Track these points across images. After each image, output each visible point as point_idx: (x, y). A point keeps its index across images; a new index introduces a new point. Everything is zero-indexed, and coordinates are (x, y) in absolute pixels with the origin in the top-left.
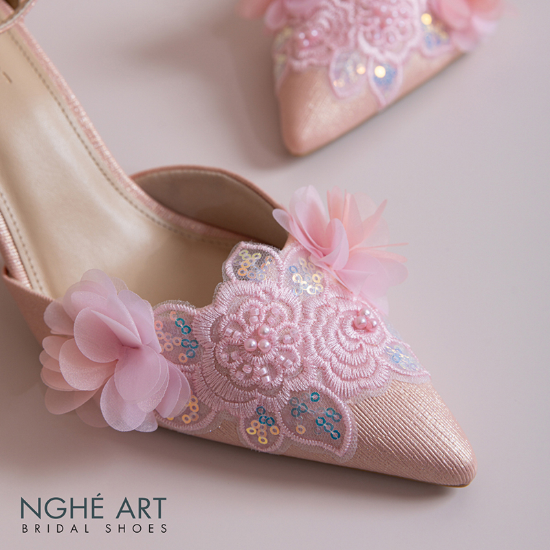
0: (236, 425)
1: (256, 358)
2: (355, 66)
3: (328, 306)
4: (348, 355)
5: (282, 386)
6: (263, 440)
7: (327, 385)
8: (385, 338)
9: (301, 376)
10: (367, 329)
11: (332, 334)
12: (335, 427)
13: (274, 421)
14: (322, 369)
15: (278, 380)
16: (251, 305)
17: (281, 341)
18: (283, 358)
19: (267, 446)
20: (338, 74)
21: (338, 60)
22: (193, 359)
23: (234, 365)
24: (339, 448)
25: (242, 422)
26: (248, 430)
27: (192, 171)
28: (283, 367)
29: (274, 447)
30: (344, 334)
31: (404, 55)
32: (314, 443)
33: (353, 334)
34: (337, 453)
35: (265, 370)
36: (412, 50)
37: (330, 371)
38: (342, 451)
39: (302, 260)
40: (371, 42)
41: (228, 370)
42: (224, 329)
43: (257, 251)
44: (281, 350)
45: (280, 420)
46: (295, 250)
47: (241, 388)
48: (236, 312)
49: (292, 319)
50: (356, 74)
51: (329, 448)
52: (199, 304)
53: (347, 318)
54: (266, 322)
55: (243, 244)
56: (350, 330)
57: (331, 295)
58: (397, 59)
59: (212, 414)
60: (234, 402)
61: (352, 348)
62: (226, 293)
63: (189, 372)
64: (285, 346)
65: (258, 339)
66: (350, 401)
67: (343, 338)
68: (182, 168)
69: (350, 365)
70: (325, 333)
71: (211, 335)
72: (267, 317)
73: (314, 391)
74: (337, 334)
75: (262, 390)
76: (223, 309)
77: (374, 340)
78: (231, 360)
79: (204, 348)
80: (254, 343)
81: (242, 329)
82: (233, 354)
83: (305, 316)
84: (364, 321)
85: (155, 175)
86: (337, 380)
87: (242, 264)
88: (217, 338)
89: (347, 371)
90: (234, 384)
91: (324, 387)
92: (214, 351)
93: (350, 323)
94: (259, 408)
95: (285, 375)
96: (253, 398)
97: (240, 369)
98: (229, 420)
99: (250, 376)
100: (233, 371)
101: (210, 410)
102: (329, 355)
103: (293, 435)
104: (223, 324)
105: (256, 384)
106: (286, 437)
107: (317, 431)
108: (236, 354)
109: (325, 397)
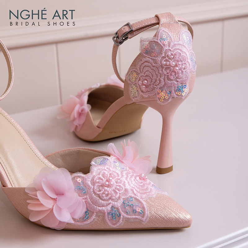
0: (104, 216)
1: (108, 189)
9: (126, 193)
11: (133, 180)
14: (132, 191)
16: (104, 172)
22: (85, 194)
24: (143, 217)
25: (106, 214)
28: (119, 191)
29: (119, 223)
30: (137, 180)
32: (134, 217)
33: (140, 181)
35: (112, 192)
37: (135, 191)
38: (145, 218)
39: (117, 160)
41: (99, 194)
42: (96, 180)
44: (117, 186)
46: (114, 157)
48: (99, 174)
49: (118, 176)
51: (140, 218)
52: (85, 173)
54: (110, 177)
55: (95, 158)
59: (95, 214)
60: (102, 207)
62: (94, 169)
63: (84, 199)
64: (117, 184)
65: (108, 182)
66: (144, 199)
69: (142, 189)
70: (130, 180)
71: (91, 183)
73: (131, 197)
75: (112, 200)
76: (94, 174)
77: (148, 182)
78: (100, 191)
79: (89, 189)
83: (122, 175)
84: (143, 176)
86: (138, 194)
87: (97, 161)
88: (93, 184)
90: (102, 200)
91: (134, 196)
92: (93, 189)
94: (112, 207)
96: (109, 204)
97: (104, 194)
98: (101, 215)
99: (107, 195)
100: (101, 195)
101: (93, 213)
102: (134, 186)
103: (125, 215)
104: (95, 180)
105: (110, 198)
106: (123, 217)
107: (134, 212)
108: (101, 188)
109: (136, 199)
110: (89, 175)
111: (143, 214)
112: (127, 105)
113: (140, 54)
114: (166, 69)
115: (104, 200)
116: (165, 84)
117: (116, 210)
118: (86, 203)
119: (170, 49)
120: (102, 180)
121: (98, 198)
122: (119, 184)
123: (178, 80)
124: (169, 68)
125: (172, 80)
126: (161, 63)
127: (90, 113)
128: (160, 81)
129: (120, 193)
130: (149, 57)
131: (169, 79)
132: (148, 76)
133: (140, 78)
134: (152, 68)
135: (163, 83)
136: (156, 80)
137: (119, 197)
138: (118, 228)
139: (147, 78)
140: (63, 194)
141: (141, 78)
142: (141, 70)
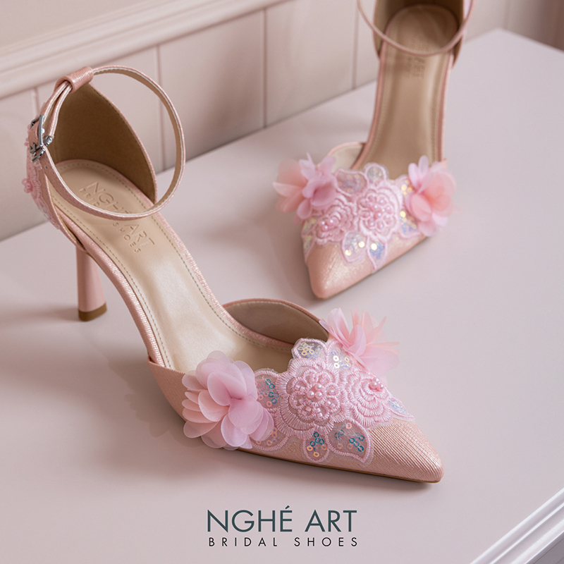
0: (301, 444)
1: (313, 403)
2: (358, 242)
3: (354, 375)
4: (367, 403)
5: (329, 419)
6: (316, 454)
7: (356, 419)
8: (388, 395)
9: (340, 414)
10: (377, 389)
11: (357, 390)
12: (361, 443)
13: (324, 442)
14: (352, 410)
15: (327, 416)
16: (310, 372)
17: (328, 394)
18: (329, 403)
19: (318, 458)
20: (347, 247)
21: (347, 239)
22: (275, 405)
23: (301, 407)
24: (362, 457)
25: (304, 442)
26: (308, 448)
27: (262, 302)
28: (330, 408)
29: (323, 459)
30: (364, 391)
31: (389, 237)
32: (348, 454)
33: (370, 392)
34: (361, 460)
35: (319, 410)
36: (394, 233)
37: (357, 411)
38: (365, 459)
39: (338, 349)
40: (367, 227)
41: (297, 410)
42: (295, 386)
43: (311, 343)
44: (328, 399)
45: (327, 441)
46: (334, 343)
47: (304, 421)
48: (302, 376)
49: (334, 381)
50: (359, 247)
51: (357, 457)
52: (280, 371)
53: (366, 383)
54: (319, 382)
55: (302, 339)
56: (367, 389)
57: (356, 370)
58: (385, 239)
59: (286, 439)
60: (300, 430)
61: (369, 399)
62: (296, 364)
63: (272, 412)
64: (330, 396)
65: (315, 391)
66: (369, 429)
67: (364, 394)
68: (256, 300)
69: (369, 409)
70: (353, 389)
71: (287, 389)
72: (319, 379)
74: (360, 391)
75: (317, 422)
76: (294, 374)
77: (382, 396)
78: (299, 404)
79: (282, 398)
80: (313, 393)
81: (305, 386)
82: (300, 400)
83: (341, 380)
84: (376, 384)
85: (238, 304)
86: (361, 417)
87: (304, 349)
88: (290, 392)
89: (367, 412)
90: (300, 419)
91: (354, 420)
92: (288, 399)
93: (367, 385)
94: (315, 433)
95: (331, 413)
96: (311, 427)
97: (305, 410)
98: (296, 442)
99: (310, 413)
100: (300, 411)
101: (285, 436)
102: (356, 402)
103: (335, 450)
104: (294, 383)
105: (314, 419)
106: (330, 451)
108: (302, 400)
109: (355, 426)
110: (286, 374)
111: (363, 451)
117: (320, 438)
118: (274, 420)
121: (295, 416)
122: (333, 396)
138: (321, 464)
140: (240, 399)
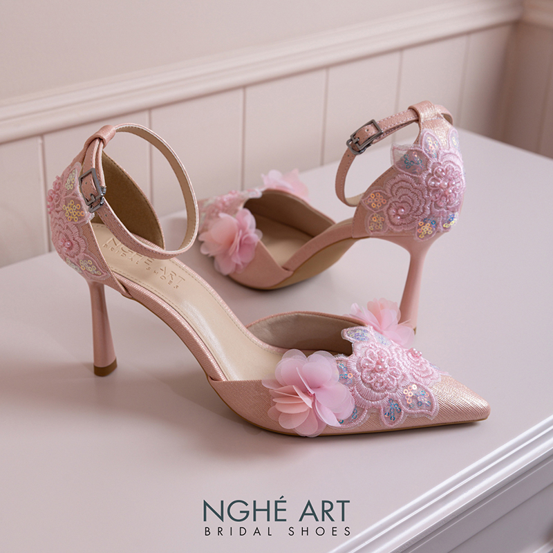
1: (382, 375)
4: (419, 368)
7: (417, 381)
11: (407, 360)
13: (398, 405)
14: (412, 374)
15: (396, 383)
16: (370, 351)
18: (394, 372)
19: (394, 422)
23: (373, 381)
24: (431, 410)
25: (381, 411)
28: (395, 376)
32: (419, 411)
34: (431, 414)
35: (389, 379)
37: (415, 375)
38: (433, 412)
41: (370, 384)
42: (363, 364)
43: (357, 330)
44: (391, 369)
45: (401, 404)
48: (365, 355)
51: (426, 412)
56: (412, 358)
60: (377, 401)
61: (418, 365)
64: (391, 367)
66: (429, 386)
67: (412, 361)
69: (422, 371)
70: (404, 359)
71: (357, 369)
72: (379, 355)
77: (423, 361)
78: (371, 378)
79: (356, 377)
80: (380, 367)
86: (420, 378)
88: (361, 370)
89: (422, 374)
92: (361, 377)
94: (390, 400)
96: (386, 395)
97: (377, 382)
98: (375, 412)
99: (382, 384)
100: (373, 384)
101: (364, 410)
103: (407, 410)
104: (362, 362)
105: (386, 388)
106: (405, 412)
107: (420, 404)
108: (372, 375)
110: (353, 357)
111: (431, 406)
112: (351, 238)
113: (392, 168)
114: (434, 191)
115: (378, 391)
116: (431, 213)
117: (394, 403)
119: (439, 161)
120: (371, 362)
121: (370, 389)
122: (394, 367)
123: (449, 207)
124: (437, 190)
125: (441, 207)
126: (427, 184)
127: (262, 244)
128: (424, 209)
129: (397, 380)
130: (407, 175)
131: (437, 206)
132: (406, 202)
133: (391, 204)
134: (413, 190)
135: (428, 213)
136: (418, 209)
137: (397, 386)
138: (397, 427)
139: (403, 205)
140: (319, 387)
141: (393, 204)
142: (394, 193)
